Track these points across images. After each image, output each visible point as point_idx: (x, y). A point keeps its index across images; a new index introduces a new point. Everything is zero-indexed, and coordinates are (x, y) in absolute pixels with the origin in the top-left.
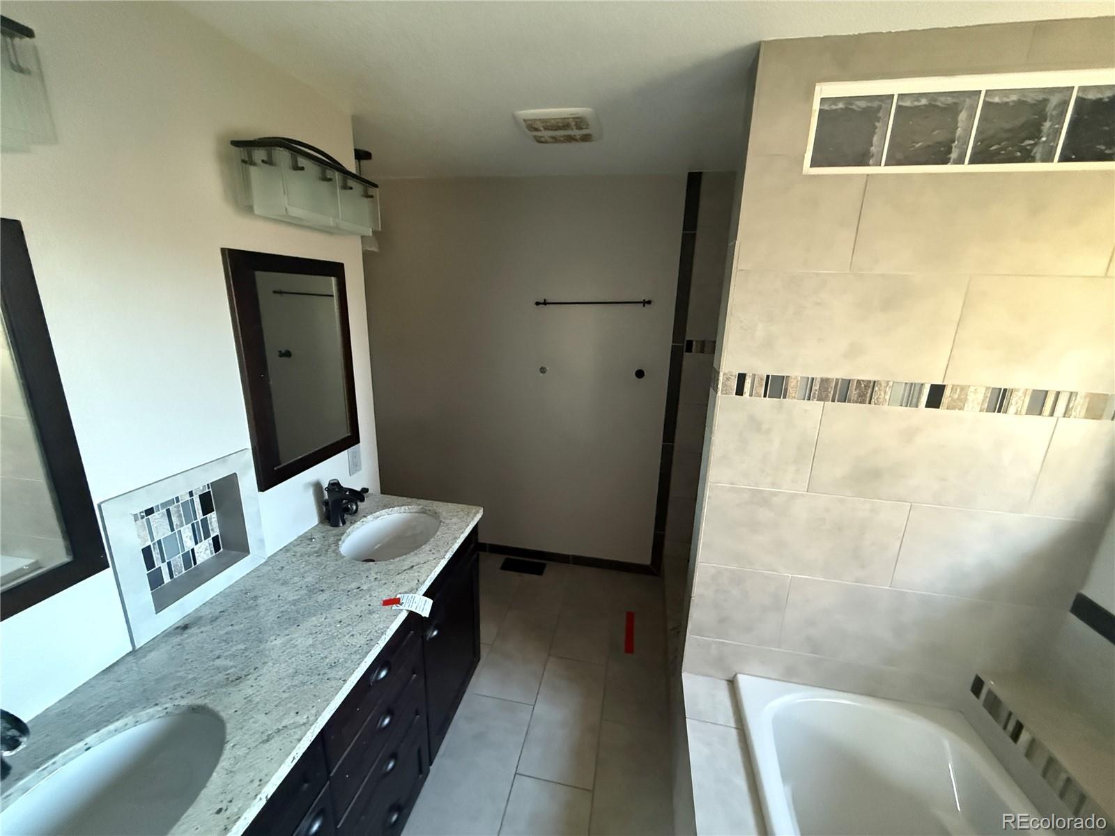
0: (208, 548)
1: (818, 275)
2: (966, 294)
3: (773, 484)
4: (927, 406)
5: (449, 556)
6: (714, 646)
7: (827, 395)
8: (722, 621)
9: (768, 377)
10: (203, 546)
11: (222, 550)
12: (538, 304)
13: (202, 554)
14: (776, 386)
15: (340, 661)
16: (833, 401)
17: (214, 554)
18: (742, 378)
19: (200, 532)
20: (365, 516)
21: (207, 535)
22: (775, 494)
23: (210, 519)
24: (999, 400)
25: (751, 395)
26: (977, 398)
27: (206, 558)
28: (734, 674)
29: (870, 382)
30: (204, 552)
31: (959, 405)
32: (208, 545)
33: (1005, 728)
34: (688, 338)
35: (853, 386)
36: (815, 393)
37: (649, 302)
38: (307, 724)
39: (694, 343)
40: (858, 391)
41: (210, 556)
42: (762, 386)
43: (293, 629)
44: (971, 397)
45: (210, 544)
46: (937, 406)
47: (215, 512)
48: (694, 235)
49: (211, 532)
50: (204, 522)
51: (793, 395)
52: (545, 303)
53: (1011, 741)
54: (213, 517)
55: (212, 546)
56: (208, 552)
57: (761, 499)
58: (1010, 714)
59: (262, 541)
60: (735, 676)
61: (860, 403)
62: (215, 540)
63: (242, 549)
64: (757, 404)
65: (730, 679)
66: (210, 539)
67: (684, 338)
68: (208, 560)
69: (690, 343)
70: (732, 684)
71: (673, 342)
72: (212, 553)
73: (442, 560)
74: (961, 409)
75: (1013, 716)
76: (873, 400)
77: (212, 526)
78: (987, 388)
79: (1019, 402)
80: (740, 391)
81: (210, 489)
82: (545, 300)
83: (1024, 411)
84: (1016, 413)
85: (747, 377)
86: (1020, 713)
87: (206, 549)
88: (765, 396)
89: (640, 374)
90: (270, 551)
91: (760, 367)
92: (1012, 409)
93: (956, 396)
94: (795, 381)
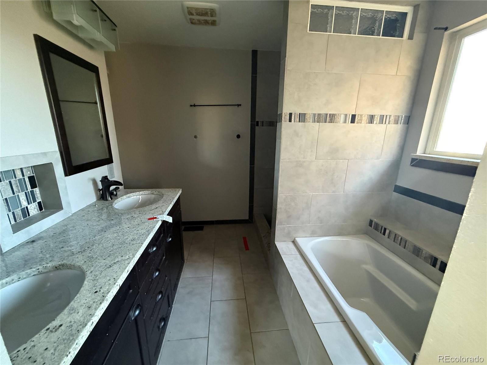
0: (36, 207)
1: (315, 72)
2: (360, 81)
3: (304, 158)
4: (351, 123)
5: (173, 204)
6: (286, 228)
7: (320, 121)
8: (289, 217)
9: (300, 114)
10: (33, 206)
11: (43, 210)
12: (191, 106)
13: (32, 211)
14: (302, 117)
15: (136, 238)
16: (322, 123)
17: (39, 212)
18: (291, 115)
19: (31, 197)
20: (122, 196)
21: (35, 201)
22: (304, 162)
23: (36, 191)
24: (371, 119)
25: (294, 122)
26: (365, 119)
27: (35, 213)
28: (294, 238)
29: (333, 114)
30: (33, 209)
31: (360, 122)
32: (35, 206)
33: (381, 233)
34: (257, 120)
35: (328, 115)
36: (316, 120)
37: (240, 105)
38: (130, 259)
39: (259, 122)
40: (330, 118)
41: (38, 213)
42: (298, 118)
43: (103, 233)
44: (363, 118)
45: (36, 206)
46: (354, 123)
47: (38, 188)
48: (256, 77)
49: (37, 199)
50: (32, 192)
51: (309, 121)
52: (195, 106)
53: (383, 235)
54: (37, 190)
55: (38, 207)
56: (36, 210)
57: (299, 164)
58: (382, 227)
59: (69, 203)
60: (295, 239)
61: (331, 123)
62: (39, 203)
63: (58, 207)
64: (296, 125)
65: (293, 241)
66: (37, 202)
67: (255, 120)
68: (36, 214)
69: (258, 122)
70: (294, 242)
71: (251, 122)
72: (38, 211)
73: (171, 205)
74: (361, 123)
75: (383, 227)
76: (335, 121)
77: (37, 196)
78: (368, 115)
79: (377, 120)
80: (290, 121)
81: (34, 175)
82: (194, 104)
83: (378, 123)
84: (376, 124)
85: (293, 114)
86: (385, 226)
87: (35, 208)
88: (299, 122)
89: (238, 136)
90: (74, 209)
91: (297, 110)
92: (375, 122)
93: (359, 119)
94: (309, 115)
